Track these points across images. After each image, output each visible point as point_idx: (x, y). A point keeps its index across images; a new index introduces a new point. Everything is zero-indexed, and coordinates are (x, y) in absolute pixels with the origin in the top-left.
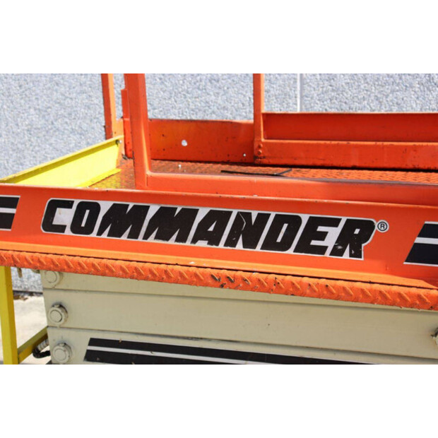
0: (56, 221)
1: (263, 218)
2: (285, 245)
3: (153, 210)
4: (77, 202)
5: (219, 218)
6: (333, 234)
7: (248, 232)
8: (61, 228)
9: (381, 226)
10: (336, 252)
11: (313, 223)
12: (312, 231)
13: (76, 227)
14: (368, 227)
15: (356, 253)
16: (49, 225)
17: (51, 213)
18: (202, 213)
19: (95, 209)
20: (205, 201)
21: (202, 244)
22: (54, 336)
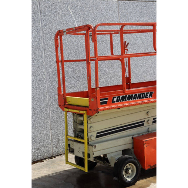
0: (114, 101)
1: (141, 94)
2: (144, 97)
3: (128, 96)
4: (117, 97)
5: (136, 95)
6: (149, 94)
7: (139, 97)
10: (149, 97)
11: (147, 93)
12: (146, 95)
13: (117, 101)
14: (152, 93)
15: (151, 97)
17: (113, 99)
18: (134, 95)
19: (120, 97)
20: (134, 93)
21: (134, 100)
22: (89, 135)
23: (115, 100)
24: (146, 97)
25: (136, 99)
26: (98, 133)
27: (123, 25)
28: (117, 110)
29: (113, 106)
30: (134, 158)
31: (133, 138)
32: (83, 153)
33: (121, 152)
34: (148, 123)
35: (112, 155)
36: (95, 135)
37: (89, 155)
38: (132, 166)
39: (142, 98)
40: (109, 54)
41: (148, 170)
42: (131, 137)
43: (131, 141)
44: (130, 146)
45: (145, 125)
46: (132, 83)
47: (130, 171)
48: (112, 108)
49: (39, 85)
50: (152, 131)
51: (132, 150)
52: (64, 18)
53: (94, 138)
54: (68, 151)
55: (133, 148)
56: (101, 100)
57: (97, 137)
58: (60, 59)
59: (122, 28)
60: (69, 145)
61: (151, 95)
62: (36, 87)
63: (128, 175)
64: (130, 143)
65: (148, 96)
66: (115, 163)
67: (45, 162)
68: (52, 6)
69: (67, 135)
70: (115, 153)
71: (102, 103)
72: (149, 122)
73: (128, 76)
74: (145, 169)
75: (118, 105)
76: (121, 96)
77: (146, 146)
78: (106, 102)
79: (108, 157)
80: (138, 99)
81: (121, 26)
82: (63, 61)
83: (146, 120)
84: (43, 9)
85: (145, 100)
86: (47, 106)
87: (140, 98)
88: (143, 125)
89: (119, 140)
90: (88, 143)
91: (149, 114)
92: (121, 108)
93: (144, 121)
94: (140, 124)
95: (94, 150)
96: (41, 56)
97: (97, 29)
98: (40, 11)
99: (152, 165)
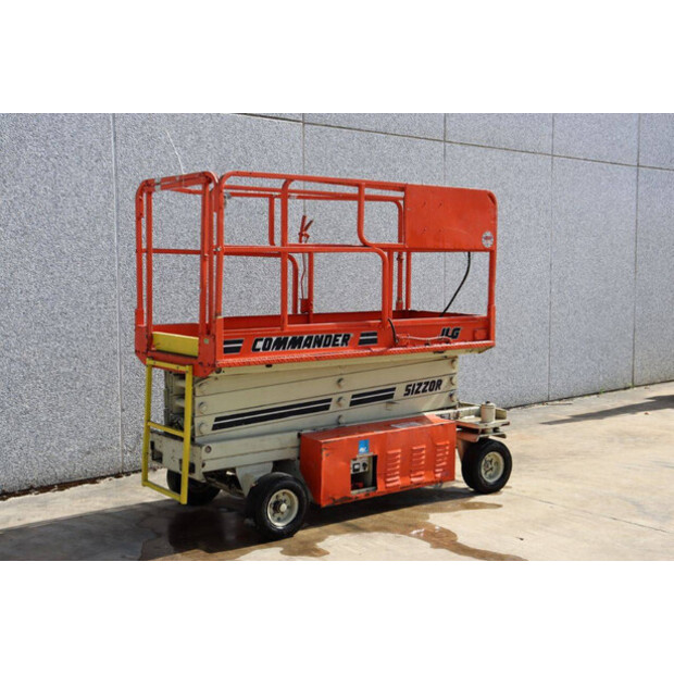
0: (257, 347)
1: (322, 336)
2: (329, 345)
3: (290, 338)
4: (265, 338)
5: (310, 338)
6: (341, 339)
7: (318, 342)
9: (352, 335)
10: (342, 345)
11: (336, 336)
12: (335, 339)
13: (264, 349)
14: (349, 336)
15: (347, 344)
16: (255, 349)
17: (255, 343)
18: (305, 337)
19: (271, 340)
20: (306, 333)
21: (305, 348)
22: (197, 421)
23: (260, 345)
24: (334, 345)
25: (309, 347)
26: (217, 419)
27: (289, 179)
28: (263, 369)
29: (252, 359)
30: (296, 480)
31: (299, 436)
32: (181, 461)
33: (271, 465)
34: (340, 405)
35: (248, 470)
36: (211, 422)
37: (192, 468)
38: (290, 496)
39: (325, 345)
41: (327, 508)
42: (295, 434)
43: (296, 442)
44: (291, 454)
45: (331, 409)
46: (314, 312)
47: (284, 507)
48: (249, 364)
49: (98, 303)
50: (347, 423)
51: (297, 463)
52: (170, 154)
53: (207, 429)
54: (150, 458)
55: (299, 458)
56: (226, 343)
57: (215, 427)
58: (144, 246)
59: (285, 185)
60: (153, 444)
61: (345, 341)
62: (92, 309)
63: (277, 515)
64: (293, 447)
65: (340, 342)
66: (252, 489)
67: (103, 483)
68: (143, 123)
69: (149, 420)
70: (256, 467)
71: (226, 350)
72: (342, 402)
73: (306, 297)
74: (320, 505)
75: (267, 358)
76: (274, 339)
77: (327, 455)
78: (237, 350)
79: (240, 474)
80: (314, 346)
81: (283, 181)
82: (150, 251)
83: (335, 398)
84: (122, 129)
85: (330, 351)
86: (115, 353)
87: (319, 346)
88: (327, 408)
89: (267, 437)
90: (193, 439)
91: (342, 383)
92: (274, 366)
93: (330, 400)
94: (322, 406)
95: (205, 456)
96: (110, 238)
97: (226, 183)
98: (115, 132)
99: (337, 498)
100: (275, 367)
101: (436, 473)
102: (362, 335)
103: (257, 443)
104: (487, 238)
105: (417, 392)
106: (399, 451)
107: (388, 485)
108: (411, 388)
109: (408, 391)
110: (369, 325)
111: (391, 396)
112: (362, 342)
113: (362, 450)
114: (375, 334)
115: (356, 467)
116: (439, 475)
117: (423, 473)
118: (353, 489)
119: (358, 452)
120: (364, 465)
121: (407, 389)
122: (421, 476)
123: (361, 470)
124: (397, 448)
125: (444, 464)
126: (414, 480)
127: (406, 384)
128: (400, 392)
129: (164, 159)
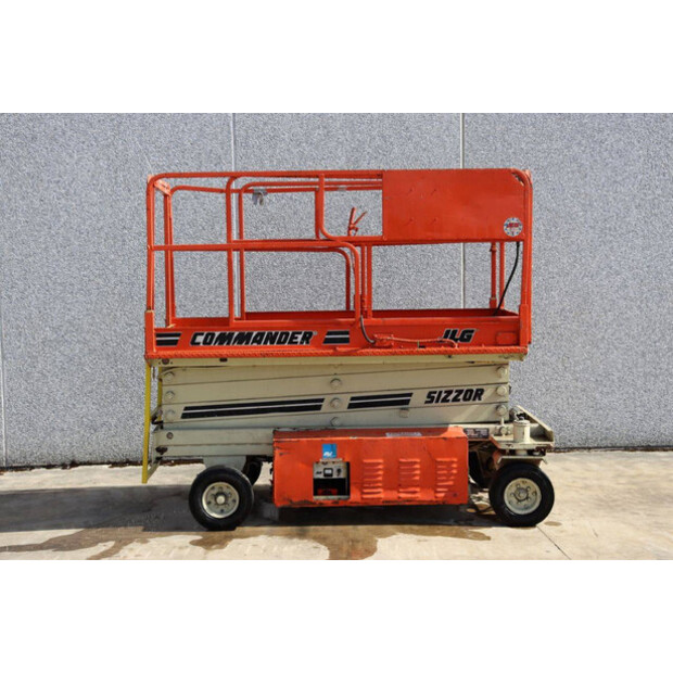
0: (197, 341)
1: (276, 334)
2: (284, 342)
3: (236, 334)
4: (206, 333)
5: (261, 334)
6: (300, 337)
7: (271, 339)
8: (199, 344)
9: (315, 333)
10: (302, 343)
11: (293, 334)
12: (293, 337)
13: (205, 342)
14: (311, 334)
15: (307, 342)
16: (194, 343)
17: (195, 338)
18: (255, 333)
19: (213, 335)
20: (255, 329)
21: (255, 344)
22: (165, 408)
23: (200, 339)
24: (291, 342)
25: (259, 342)
26: (186, 409)
27: (233, 176)
31: (274, 432)
33: (244, 459)
34: (334, 407)
36: (181, 411)
39: (279, 342)
40: (311, 234)
42: (270, 431)
43: (270, 439)
45: (323, 409)
47: (221, 499)
50: (341, 426)
53: (176, 417)
56: (158, 336)
57: (184, 416)
59: (229, 184)
65: (299, 340)
71: (159, 343)
72: (337, 403)
74: (275, 504)
75: (220, 352)
76: (217, 334)
77: (281, 455)
78: (175, 342)
79: (207, 464)
80: (265, 343)
83: (328, 399)
85: (286, 348)
87: (272, 343)
88: (318, 408)
89: (235, 431)
93: (322, 400)
95: (167, 441)
99: (295, 500)
100: (231, 362)
101: (437, 492)
102: (329, 334)
103: (224, 436)
104: (511, 225)
105: (445, 400)
106: (381, 461)
107: (365, 496)
108: (436, 395)
109: (431, 398)
110: (339, 324)
111: (407, 402)
112: (327, 341)
113: (327, 454)
114: (347, 333)
115: (329, 472)
116: (442, 495)
117: (418, 489)
118: (316, 494)
119: (322, 456)
120: (339, 471)
121: (429, 396)
122: (415, 492)
123: (335, 476)
124: (377, 458)
125: (451, 483)
126: (403, 495)
127: (427, 391)
128: (419, 398)
129: (287, 156)
